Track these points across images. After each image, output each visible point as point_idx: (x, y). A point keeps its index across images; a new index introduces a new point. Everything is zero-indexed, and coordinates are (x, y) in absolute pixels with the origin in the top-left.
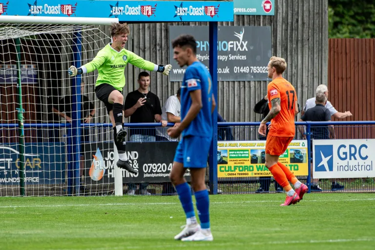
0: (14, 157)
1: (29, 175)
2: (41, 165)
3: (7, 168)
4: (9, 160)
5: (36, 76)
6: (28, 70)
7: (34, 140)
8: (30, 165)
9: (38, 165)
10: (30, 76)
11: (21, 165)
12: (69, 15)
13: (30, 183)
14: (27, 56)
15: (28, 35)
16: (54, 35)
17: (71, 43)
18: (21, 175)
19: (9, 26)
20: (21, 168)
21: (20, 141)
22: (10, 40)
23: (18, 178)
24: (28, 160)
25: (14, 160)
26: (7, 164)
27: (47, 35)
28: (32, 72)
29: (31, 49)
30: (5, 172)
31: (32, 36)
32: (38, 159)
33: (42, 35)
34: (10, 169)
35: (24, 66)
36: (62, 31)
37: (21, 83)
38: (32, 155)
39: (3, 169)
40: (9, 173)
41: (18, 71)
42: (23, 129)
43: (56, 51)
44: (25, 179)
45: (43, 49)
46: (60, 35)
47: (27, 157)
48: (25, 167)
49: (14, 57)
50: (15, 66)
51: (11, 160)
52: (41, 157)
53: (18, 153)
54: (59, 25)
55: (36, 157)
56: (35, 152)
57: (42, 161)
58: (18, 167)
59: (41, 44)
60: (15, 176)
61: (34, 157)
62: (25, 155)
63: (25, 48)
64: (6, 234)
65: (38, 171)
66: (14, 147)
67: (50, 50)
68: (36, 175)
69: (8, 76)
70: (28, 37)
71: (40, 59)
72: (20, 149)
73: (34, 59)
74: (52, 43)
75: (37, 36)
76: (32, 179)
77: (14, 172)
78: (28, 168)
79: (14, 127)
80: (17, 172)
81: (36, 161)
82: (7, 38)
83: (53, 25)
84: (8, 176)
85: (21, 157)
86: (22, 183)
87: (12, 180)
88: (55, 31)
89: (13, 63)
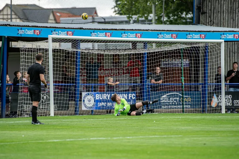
0: (180, 97)
1: (186, 104)
2: (191, 100)
3: (177, 102)
4: (178, 98)
5: (189, 64)
6: (186, 62)
7: (188, 90)
8: (186, 100)
9: (190, 100)
10: (187, 64)
11: (183, 100)
12: (203, 39)
13: (186, 108)
14: (186, 56)
15: (186, 47)
16: (197, 47)
17: (204, 50)
18: (183, 104)
19: (178, 43)
20: (183, 102)
21: (182, 90)
22: (179, 49)
23: (182, 106)
24: (186, 98)
25: (180, 98)
26: (177, 100)
27: (194, 47)
28: (188, 62)
29: (187, 53)
30: (176, 103)
31: (188, 48)
32: (190, 98)
33: (192, 47)
34: (178, 102)
35: (184, 60)
36: (200, 45)
37: (183, 67)
38: (187, 96)
39: (175, 102)
40: (178, 104)
41: (182, 62)
42: (184, 86)
43: (198, 53)
44: (185, 106)
45: (192, 53)
46: (199, 47)
47: (185, 97)
48: (184, 101)
49: (180, 56)
50: (181, 60)
51: (179, 98)
52: (191, 97)
53: (181, 95)
54: (199, 43)
55: (189, 97)
56: (188, 95)
57: (191, 99)
58: (181, 101)
59: (191, 51)
60: (180, 105)
61: (188, 97)
62: (184, 96)
63: (185, 53)
64: (177, 128)
65: (190, 103)
66: (180, 93)
67: (195, 53)
68: (189, 104)
69: (177, 64)
70: (186, 48)
71: (191, 57)
72: (182, 94)
73: (188, 57)
74: (196, 50)
75: (190, 47)
76: (187, 106)
77: (180, 103)
78: (186, 102)
79: (180, 85)
80: (181, 103)
81: (189, 99)
82: (178, 48)
83: (196, 43)
84: (178, 105)
85: (183, 97)
86: (183, 108)
87: (179, 106)
88: (197, 45)
89: (180, 58)
